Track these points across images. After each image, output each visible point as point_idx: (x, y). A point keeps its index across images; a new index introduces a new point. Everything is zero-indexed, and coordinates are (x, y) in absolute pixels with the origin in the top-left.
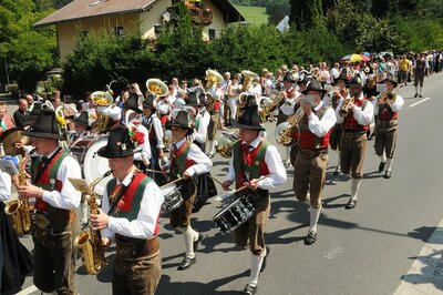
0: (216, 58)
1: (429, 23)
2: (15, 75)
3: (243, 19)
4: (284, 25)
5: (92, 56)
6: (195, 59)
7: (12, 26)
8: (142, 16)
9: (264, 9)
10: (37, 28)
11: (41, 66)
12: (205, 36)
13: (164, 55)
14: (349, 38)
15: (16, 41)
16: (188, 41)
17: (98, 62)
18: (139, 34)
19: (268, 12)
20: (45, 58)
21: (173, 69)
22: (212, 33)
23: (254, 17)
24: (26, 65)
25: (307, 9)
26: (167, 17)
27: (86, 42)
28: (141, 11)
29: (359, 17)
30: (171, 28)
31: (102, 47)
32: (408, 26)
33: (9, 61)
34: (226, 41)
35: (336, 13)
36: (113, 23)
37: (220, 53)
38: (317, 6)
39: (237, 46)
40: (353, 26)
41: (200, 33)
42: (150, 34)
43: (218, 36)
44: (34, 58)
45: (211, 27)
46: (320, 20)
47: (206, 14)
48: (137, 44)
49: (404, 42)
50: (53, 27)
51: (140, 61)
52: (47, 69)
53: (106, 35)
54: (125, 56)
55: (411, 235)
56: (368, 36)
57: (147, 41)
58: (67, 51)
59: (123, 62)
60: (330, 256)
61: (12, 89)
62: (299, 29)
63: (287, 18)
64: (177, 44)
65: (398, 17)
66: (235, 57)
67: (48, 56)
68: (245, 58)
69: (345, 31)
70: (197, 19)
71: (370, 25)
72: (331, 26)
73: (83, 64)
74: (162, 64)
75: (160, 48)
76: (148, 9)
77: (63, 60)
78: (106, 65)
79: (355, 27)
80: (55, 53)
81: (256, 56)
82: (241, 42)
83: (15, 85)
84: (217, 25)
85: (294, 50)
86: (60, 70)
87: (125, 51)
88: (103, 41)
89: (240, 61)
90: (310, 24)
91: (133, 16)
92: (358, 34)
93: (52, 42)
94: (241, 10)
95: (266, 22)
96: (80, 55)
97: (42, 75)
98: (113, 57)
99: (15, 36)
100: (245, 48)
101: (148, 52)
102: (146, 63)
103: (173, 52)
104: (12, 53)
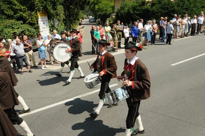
0: (176, 8)
2: (100, 15)
5: (126, 9)
6: (167, 8)
11: (108, 13)
13: (154, 7)
15: (100, 4)
17: (128, 11)
20: (110, 10)
21: (158, 13)
24: (103, 13)
27: (125, 3)
31: (130, 5)
33: (98, 11)
37: (178, 6)
44: (106, 10)
48: (144, 3)
51: (144, 10)
52: (110, 14)
54: (139, 8)
57: (148, 2)
58: (117, 7)
59: (138, 10)
64: (160, 3)
66: (185, 7)
67: (111, 9)
68: (189, 8)
73: (123, 11)
74: (153, 11)
75: (153, 4)
77: (116, 10)
78: (131, 12)
80: (113, 8)
81: (194, 7)
83: (99, 20)
86: (115, 14)
87: (139, 6)
88: (131, 2)
89: (187, 9)
93: (112, 4)
96: (122, 8)
97: (108, 16)
98: (134, 9)
99: (100, 3)
100: (190, 3)
101: (148, 6)
102: (147, 11)
103: (158, 6)
104: (99, 9)
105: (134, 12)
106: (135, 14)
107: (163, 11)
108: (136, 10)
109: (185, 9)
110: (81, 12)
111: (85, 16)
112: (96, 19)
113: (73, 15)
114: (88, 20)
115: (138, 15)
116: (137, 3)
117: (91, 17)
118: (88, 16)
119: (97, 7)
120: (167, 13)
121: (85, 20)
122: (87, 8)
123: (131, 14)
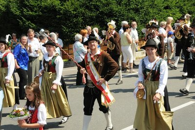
105: (22, 12)
106: (25, 16)
107: (89, 14)
108: (25, 6)
109: (133, 9)
115: (31, 19)
120: (97, 17)
123: (15, 17)
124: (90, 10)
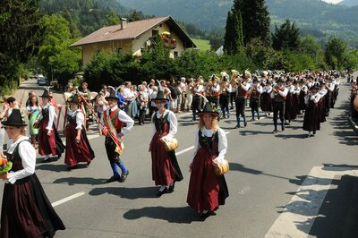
0: (177, 68)
1: (305, 56)
2: (57, 76)
3: (195, 47)
4: (220, 51)
5: (101, 65)
6: (165, 68)
7: (57, 47)
8: (133, 42)
9: (208, 42)
10: (71, 48)
11: (71, 70)
12: (172, 56)
13: (145, 66)
14: (259, 61)
15: (58, 56)
16: (161, 57)
17: (105, 68)
18: (131, 53)
19: (211, 43)
20: (74, 65)
21: (150, 74)
22: (176, 53)
23: (202, 46)
24: (63, 70)
25: (235, 42)
26: (149, 43)
27: (99, 56)
28: (133, 39)
29: (265, 49)
30: (151, 50)
31: (108, 59)
32: (293, 56)
33: (54, 67)
34: (185, 59)
35: (252, 46)
36: (116, 45)
37: (180, 66)
38: (240, 41)
39: (191, 61)
40: (262, 53)
41: (168, 53)
42: (138, 53)
43: (179, 55)
44: (68, 66)
45: (175, 50)
46: (242, 49)
47: (173, 42)
48: (129, 58)
49: (291, 65)
50: (80, 48)
51: (130, 68)
52: (75, 72)
53: (111, 52)
54: (121, 65)
55: (292, 181)
56: (270, 60)
57: (136, 57)
58: (87, 62)
59: (120, 69)
60: (242, 192)
61: (54, 84)
62: (229, 54)
63: (222, 47)
64: (154, 59)
65: (288, 51)
66: (189, 68)
67: (76, 64)
69: (257, 57)
70: (167, 45)
71: (272, 55)
72: (249, 53)
73: (96, 70)
74: (144, 71)
75: (143, 61)
76: (137, 38)
77: (84, 67)
78: (110, 70)
79: (263, 55)
80: (80, 63)
81: (202, 69)
82: (193, 59)
83: (56, 81)
84: (179, 49)
85: (226, 66)
86: (82, 73)
87: (122, 62)
88: (109, 56)
89: (192, 71)
90: (236, 51)
91: (128, 42)
92: (265, 59)
93: (79, 57)
94: (194, 41)
95: (209, 49)
96: (95, 64)
97: (72, 76)
98: (114, 66)
99: (58, 53)
100: (196, 63)
101: (136, 63)
102: (134, 70)
103: (151, 63)
104: (56, 63)
105: (114, 71)
106: (116, 74)
107: (159, 72)
108: (117, 67)
109: (189, 70)
110: (21, 66)
111: (30, 74)
112: (49, 79)
113: (6, 69)
114: (35, 81)
115: (122, 76)
116: (118, 57)
117: (41, 76)
118: (35, 74)
119: (51, 59)
120: (165, 74)
121: (30, 81)
122: (33, 60)
123: (110, 74)
124: (161, 70)
